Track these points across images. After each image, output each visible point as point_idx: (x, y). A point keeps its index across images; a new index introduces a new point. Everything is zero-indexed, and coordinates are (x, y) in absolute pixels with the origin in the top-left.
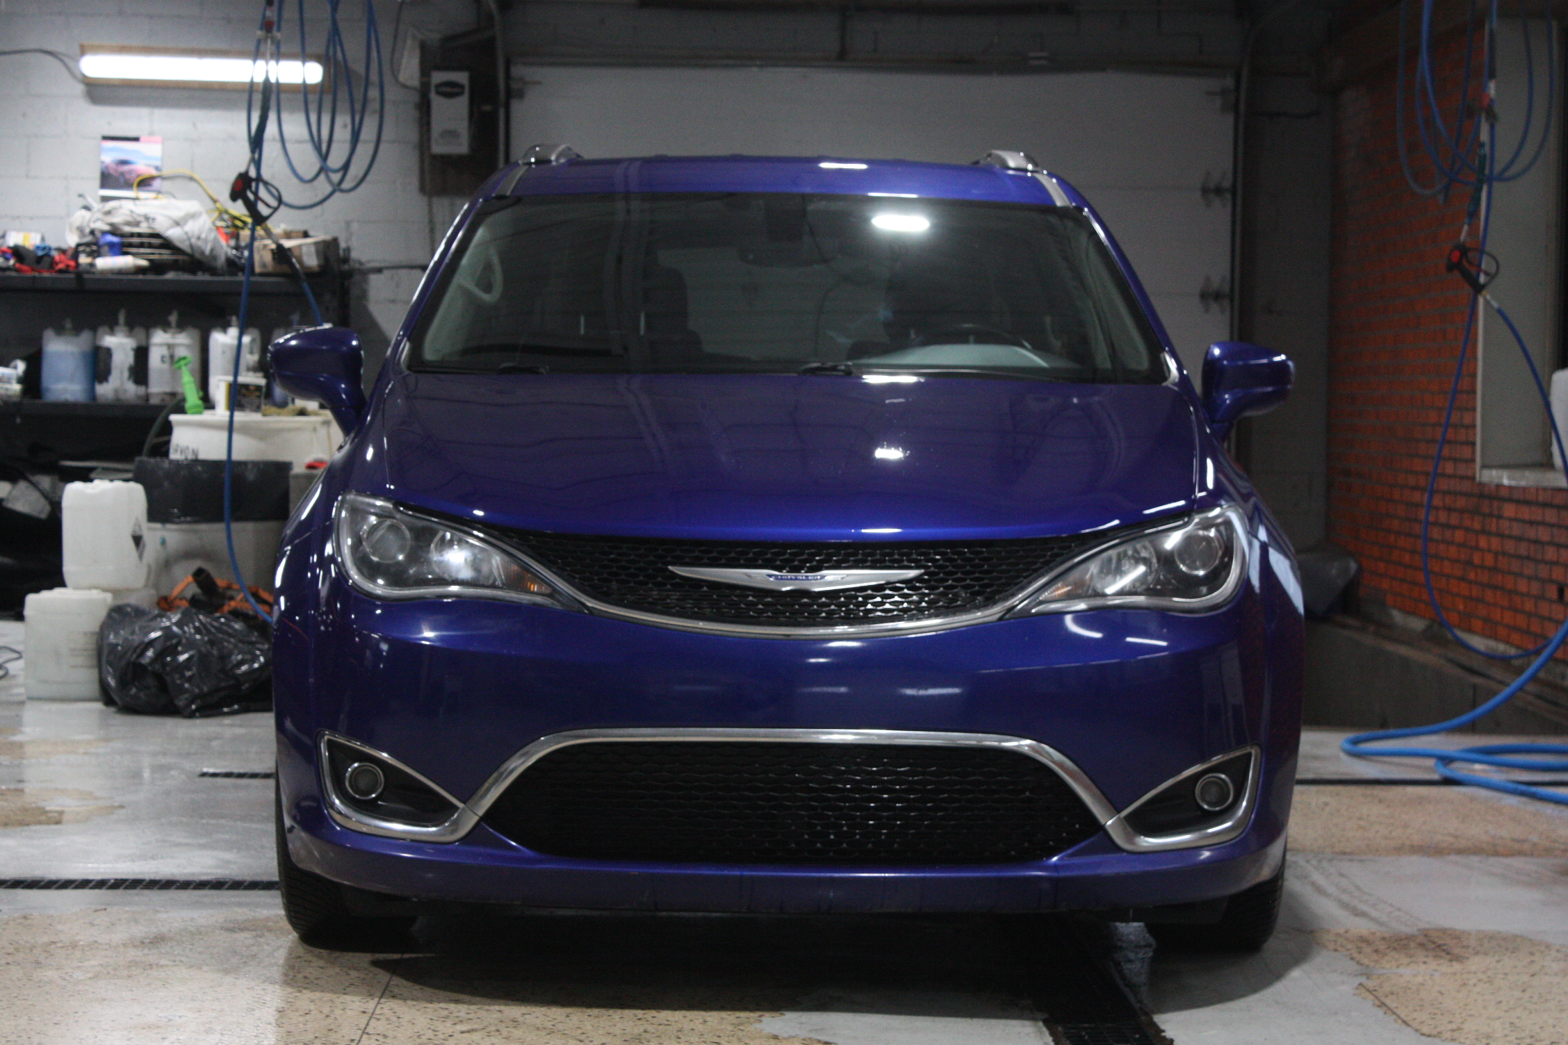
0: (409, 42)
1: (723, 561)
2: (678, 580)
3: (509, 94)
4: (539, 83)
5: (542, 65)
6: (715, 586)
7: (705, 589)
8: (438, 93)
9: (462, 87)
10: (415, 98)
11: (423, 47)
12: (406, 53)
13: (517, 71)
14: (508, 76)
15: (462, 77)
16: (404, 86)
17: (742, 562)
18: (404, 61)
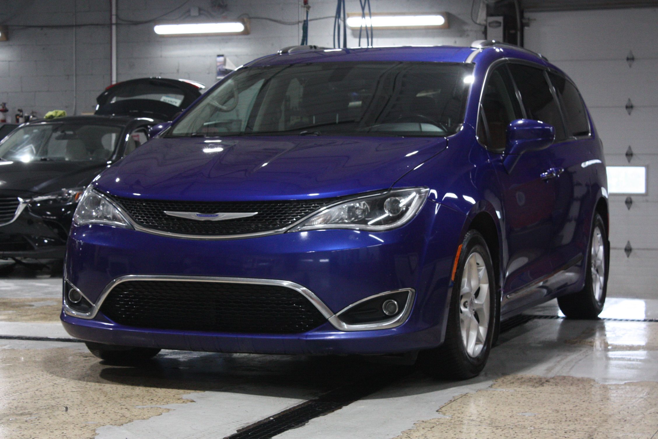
0: (481, 5)
1: (184, 209)
2: (167, 217)
3: (523, 25)
4: (535, 20)
5: (536, 11)
6: (179, 219)
7: (176, 220)
8: (490, 26)
9: (500, 23)
10: (483, 29)
11: (488, 7)
12: (480, 10)
13: (527, 15)
14: (522, 17)
15: (500, 19)
16: (480, 24)
17: (190, 209)
18: (480, 14)
